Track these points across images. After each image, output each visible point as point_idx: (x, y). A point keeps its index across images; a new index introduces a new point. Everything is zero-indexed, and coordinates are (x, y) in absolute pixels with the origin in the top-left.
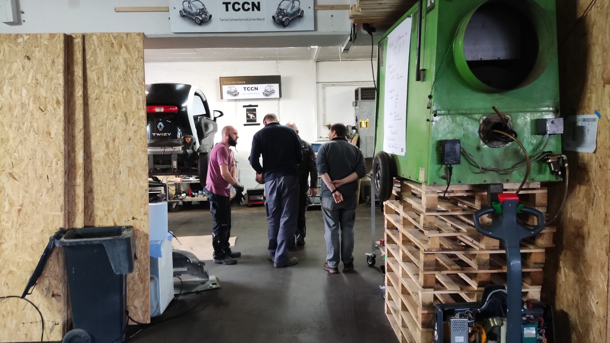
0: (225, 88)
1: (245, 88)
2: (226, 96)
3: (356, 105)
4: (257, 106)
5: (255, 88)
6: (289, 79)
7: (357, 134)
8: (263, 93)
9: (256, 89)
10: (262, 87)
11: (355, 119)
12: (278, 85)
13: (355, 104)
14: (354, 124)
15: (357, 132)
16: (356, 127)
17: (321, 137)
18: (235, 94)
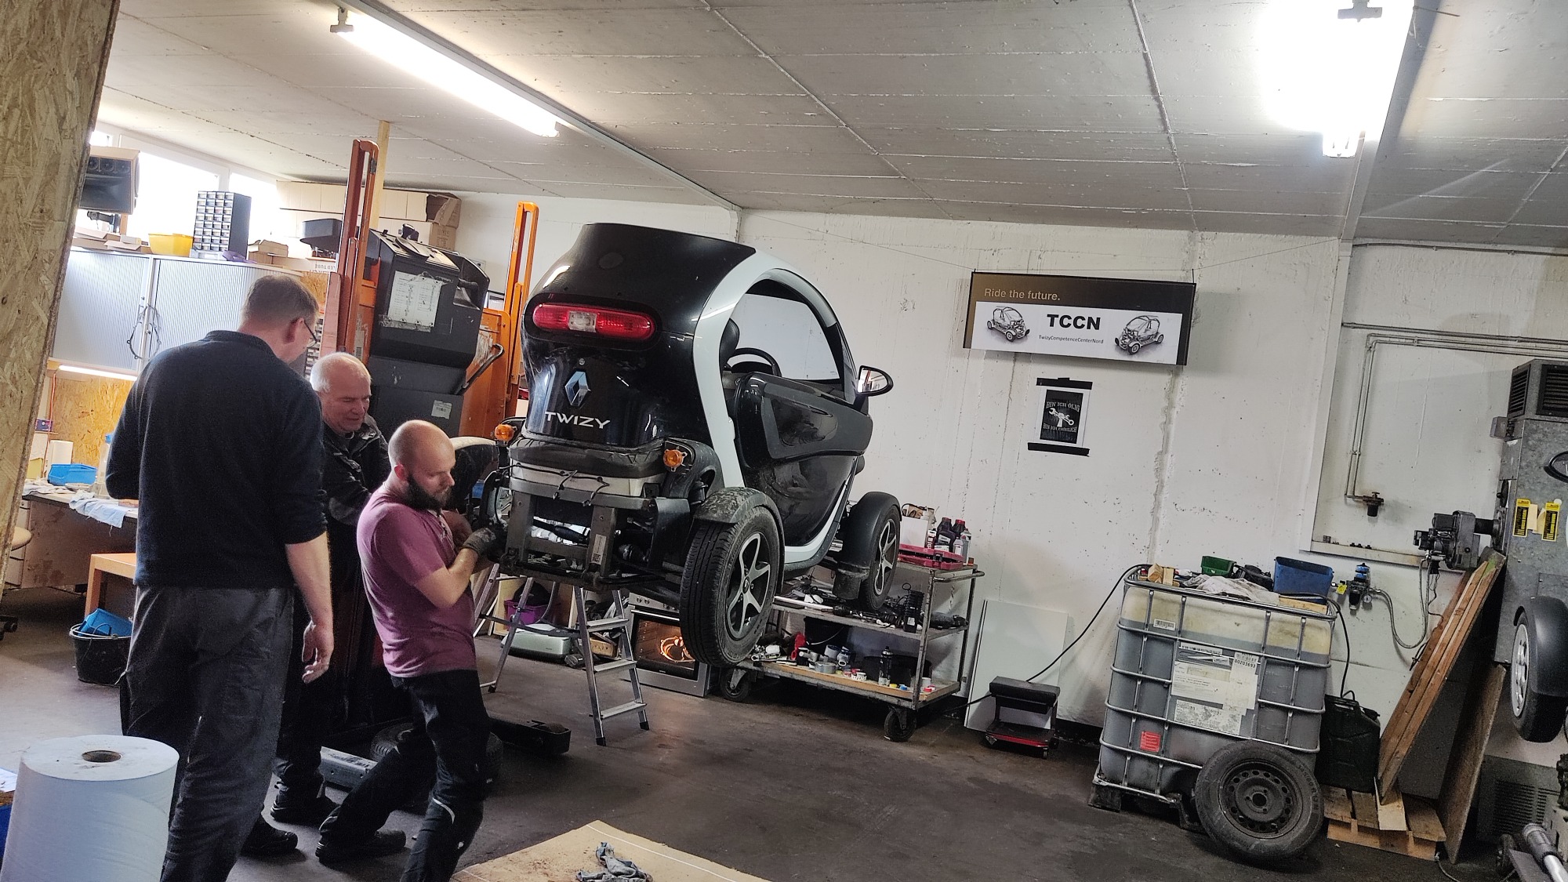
0: (985, 311)
1: (1052, 317)
2: (983, 338)
3: (1510, 434)
4: (1088, 385)
5: (1090, 319)
6: (1227, 301)
7: (1495, 553)
8: (1117, 340)
9: (1095, 324)
10: (1116, 321)
11: (1495, 489)
12: (1178, 318)
13: (1503, 426)
14: (1486, 510)
15: (1497, 545)
16: (1496, 526)
17: (1327, 540)
18: (1016, 332)
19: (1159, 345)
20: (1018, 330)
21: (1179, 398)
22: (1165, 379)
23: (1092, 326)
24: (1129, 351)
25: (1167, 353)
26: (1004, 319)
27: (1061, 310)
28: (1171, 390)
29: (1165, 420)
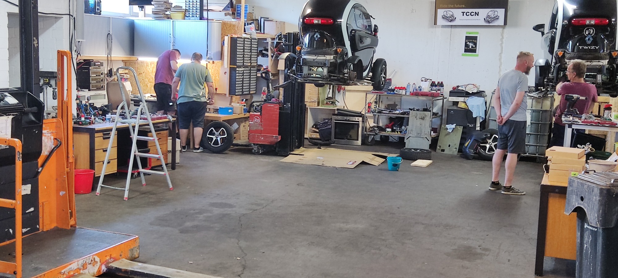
18: (451, 19)
19: (498, 20)
20: (452, 18)
21: (505, 35)
22: (500, 30)
23: (476, 14)
24: (489, 22)
25: (501, 22)
26: (447, 15)
27: (466, 10)
28: (503, 32)
29: (501, 43)
